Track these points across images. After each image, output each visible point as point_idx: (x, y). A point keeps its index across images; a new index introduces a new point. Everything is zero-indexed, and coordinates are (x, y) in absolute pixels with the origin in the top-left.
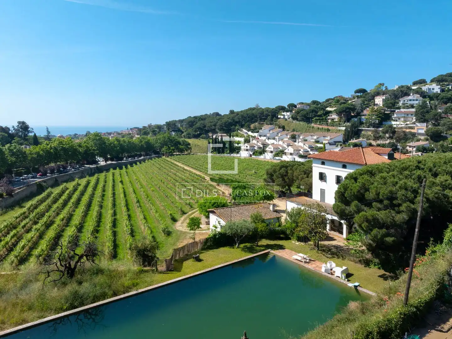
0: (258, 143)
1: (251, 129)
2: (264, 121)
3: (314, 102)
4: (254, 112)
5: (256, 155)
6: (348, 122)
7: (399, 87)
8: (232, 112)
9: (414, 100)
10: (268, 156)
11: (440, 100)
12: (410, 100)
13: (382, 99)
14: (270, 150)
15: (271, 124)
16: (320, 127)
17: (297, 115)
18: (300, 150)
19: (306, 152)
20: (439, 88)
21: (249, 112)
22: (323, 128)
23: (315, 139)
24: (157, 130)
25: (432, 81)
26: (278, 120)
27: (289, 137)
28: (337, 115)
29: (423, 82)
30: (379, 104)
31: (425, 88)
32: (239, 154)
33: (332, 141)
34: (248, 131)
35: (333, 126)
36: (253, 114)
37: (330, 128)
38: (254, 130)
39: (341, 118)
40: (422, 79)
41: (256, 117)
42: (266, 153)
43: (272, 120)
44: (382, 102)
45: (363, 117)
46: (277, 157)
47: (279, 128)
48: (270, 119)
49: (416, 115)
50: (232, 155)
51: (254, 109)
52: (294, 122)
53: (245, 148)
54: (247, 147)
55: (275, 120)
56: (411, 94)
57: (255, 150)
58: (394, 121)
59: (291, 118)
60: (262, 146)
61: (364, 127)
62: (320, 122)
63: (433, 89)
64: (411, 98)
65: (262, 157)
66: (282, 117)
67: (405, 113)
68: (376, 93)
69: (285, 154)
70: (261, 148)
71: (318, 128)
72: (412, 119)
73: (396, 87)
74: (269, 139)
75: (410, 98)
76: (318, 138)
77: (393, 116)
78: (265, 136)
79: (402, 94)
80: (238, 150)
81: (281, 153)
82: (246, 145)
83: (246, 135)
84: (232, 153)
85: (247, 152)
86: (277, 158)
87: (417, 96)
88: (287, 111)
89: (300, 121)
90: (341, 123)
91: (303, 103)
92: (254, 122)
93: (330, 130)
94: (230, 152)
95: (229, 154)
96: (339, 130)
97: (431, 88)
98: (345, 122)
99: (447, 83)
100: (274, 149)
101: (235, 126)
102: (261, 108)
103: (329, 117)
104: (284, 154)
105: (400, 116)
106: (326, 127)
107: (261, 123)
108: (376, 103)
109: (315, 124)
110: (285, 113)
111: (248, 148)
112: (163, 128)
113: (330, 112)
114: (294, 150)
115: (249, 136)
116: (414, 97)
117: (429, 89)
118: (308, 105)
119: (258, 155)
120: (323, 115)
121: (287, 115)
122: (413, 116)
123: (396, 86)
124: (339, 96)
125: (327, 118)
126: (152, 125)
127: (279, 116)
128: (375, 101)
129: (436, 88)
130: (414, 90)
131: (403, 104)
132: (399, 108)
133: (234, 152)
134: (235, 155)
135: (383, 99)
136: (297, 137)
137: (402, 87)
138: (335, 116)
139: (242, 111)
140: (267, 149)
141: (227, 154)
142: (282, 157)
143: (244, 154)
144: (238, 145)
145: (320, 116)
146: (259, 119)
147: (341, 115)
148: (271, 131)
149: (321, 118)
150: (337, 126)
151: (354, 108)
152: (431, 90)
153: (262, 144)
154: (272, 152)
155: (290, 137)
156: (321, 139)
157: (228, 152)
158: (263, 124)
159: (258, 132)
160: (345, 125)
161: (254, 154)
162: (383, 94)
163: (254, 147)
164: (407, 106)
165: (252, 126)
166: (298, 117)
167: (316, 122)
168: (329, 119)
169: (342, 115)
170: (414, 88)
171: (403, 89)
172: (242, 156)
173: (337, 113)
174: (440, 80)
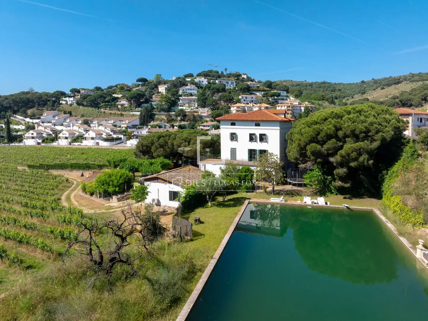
0: (46, 129)
1: (28, 115)
2: (43, 107)
3: (98, 89)
4: (28, 96)
5: (46, 143)
6: (139, 107)
7: (177, 78)
9: (191, 90)
10: (63, 143)
11: (212, 90)
12: (189, 89)
14: (64, 136)
15: (53, 110)
16: (112, 112)
17: (84, 100)
19: (109, 135)
20: (207, 81)
21: (22, 96)
22: (115, 113)
23: (112, 124)
25: (199, 75)
26: (61, 106)
27: (80, 122)
28: (127, 101)
29: (191, 75)
30: (162, 92)
31: (197, 80)
32: (22, 143)
33: (130, 125)
34: (26, 117)
35: (125, 111)
36: (28, 100)
37: (123, 113)
38: (32, 116)
39: (131, 104)
41: (33, 101)
42: (59, 140)
43: (53, 106)
44: (164, 90)
45: (153, 103)
46: (75, 142)
47: (65, 113)
48: (51, 104)
49: (198, 102)
50: (11, 144)
51: (27, 93)
52: (81, 107)
53: (30, 135)
54: (32, 134)
55: (57, 105)
56: (189, 85)
57: (43, 137)
58: (181, 106)
59: (75, 104)
60: (51, 133)
61: (156, 112)
62: (110, 108)
63: (203, 82)
64: (189, 88)
65: (55, 144)
66: (64, 102)
67: (188, 100)
68: (158, 83)
69: (85, 139)
70: (50, 135)
71: (111, 113)
72: (195, 105)
73: (174, 78)
74: (55, 125)
75: (187, 87)
76: (114, 122)
77: (179, 102)
78: (49, 122)
79: (180, 85)
80: (20, 139)
81: (80, 138)
82: (31, 132)
83: (23, 122)
84: (12, 142)
85: (34, 140)
86: (76, 144)
87: (193, 86)
88: (70, 97)
89: (87, 106)
90: (132, 108)
91: (85, 89)
92: (31, 108)
93: (123, 115)
94: (9, 141)
95: (7, 143)
96: (133, 115)
98: (136, 107)
99: (210, 78)
100: (69, 134)
101: (6, 112)
102: (37, 92)
103: (117, 103)
104: (83, 139)
105: (184, 102)
106: (119, 113)
107: (40, 108)
108: (159, 91)
109: (105, 110)
110: (67, 99)
111: (35, 135)
113: (117, 98)
114: (96, 134)
115: (28, 122)
117: (200, 81)
118: (92, 90)
119: (49, 143)
120: (111, 101)
121: (70, 100)
122: (195, 102)
124: (122, 84)
125: (116, 104)
127: (61, 102)
128: (158, 90)
129: (204, 81)
130: (189, 81)
131: (184, 93)
132: (181, 96)
133: (14, 142)
134: (17, 144)
135: (165, 88)
136: (89, 122)
137: (179, 78)
138: (124, 102)
139: (12, 95)
140: (61, 135)
141: (4, 144)
142: (82, 143)
143: (29, 142)
144: (17, 133)
145: (108, 102)
146: (37, 104)
147: (131, 101)
148: (57, 117)
149: (110, 104)
150: (129, 111)
151: (144, 94)
153: (52, 131)
154: (66, 138)
155: (82, 123)
156: (118, 123)
157: (6, 141)
158: (43, 110)
159: (39, 118)
160: (136, 110)
161: (43, 141)
162: (165, 84)
163: (42, 134)
164: (187, 94)
165: (29, 112)
166: (83, 103)
167: (105, 108)
168: (118, 105)
169: (132, 101)
170: (187, 80)
171: (180, 80)
172: (26, 144)
173: (127, 99)
174: (206, 75)
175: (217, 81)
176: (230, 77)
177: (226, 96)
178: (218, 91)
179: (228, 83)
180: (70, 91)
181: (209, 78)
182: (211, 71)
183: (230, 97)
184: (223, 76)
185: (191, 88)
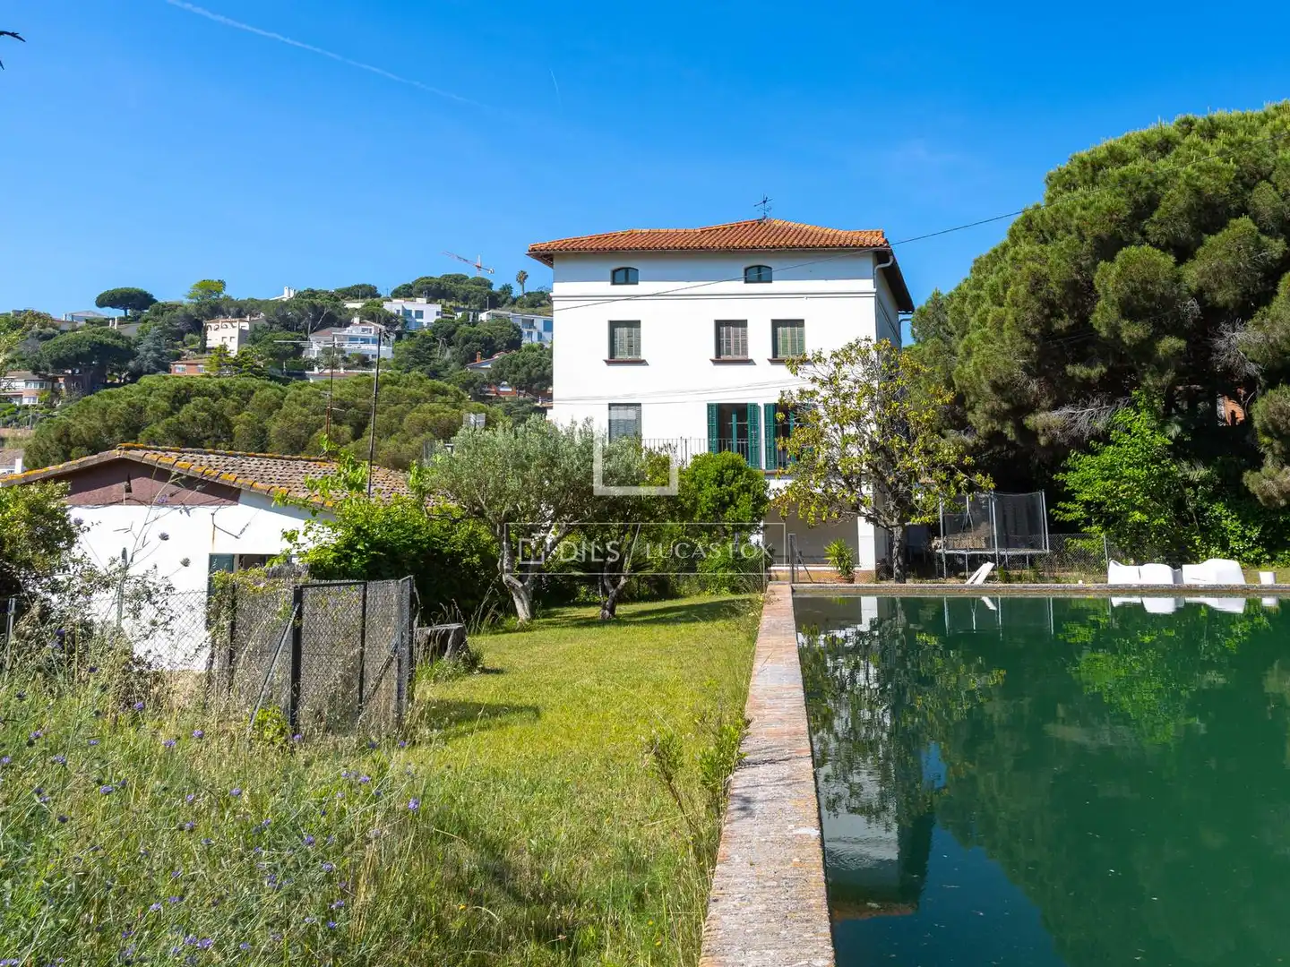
7: (299, 295)
9: (366, 341)
11: (462, 345)
12: (353, 339)
13: (236, 331)
20: (437, 314)
25: (406, 292)
28: (36, 377)
29: (368, 292)
30: (221, 348)
31: (394, 306)
39: (56, 392)
40: (364, 286)
44: (236, 340)
56: (356, 320)
63: (420, 314)
64: (354, 333)
68: (205, 309)
73: (287, 295)
75: (350, 331)
79: (314, 321)
87: (374, 328)
97: (410, 311)
99: (453, 302)
108: (209, 344)
116: (364, 330)
117: (407, 313)
123: (286, 291)
128: (206, 339)
129: (428, 314)
130: (356, 310)
131: (328, 352)
132: (314, 364)
135: (241, 331)
137: (313, 294)
138: (17, 385)
147: (55, 380)
151: (128, 348)
152: (413, 314)
162: (239, 314)
164: (345, 359)
169: (61, 380)
170: (350, 305)
171: (318, 302)
173: (36, 370)
174: (435, 291)
175: (483, 316)
176: (541, 305)
177: (524, 364)
178: (489, 348)
179: (531, 324)
181: (448, 304)
182: (459, 279)
183: (541, 368)
184: (510, 300)
185: (367, 335)
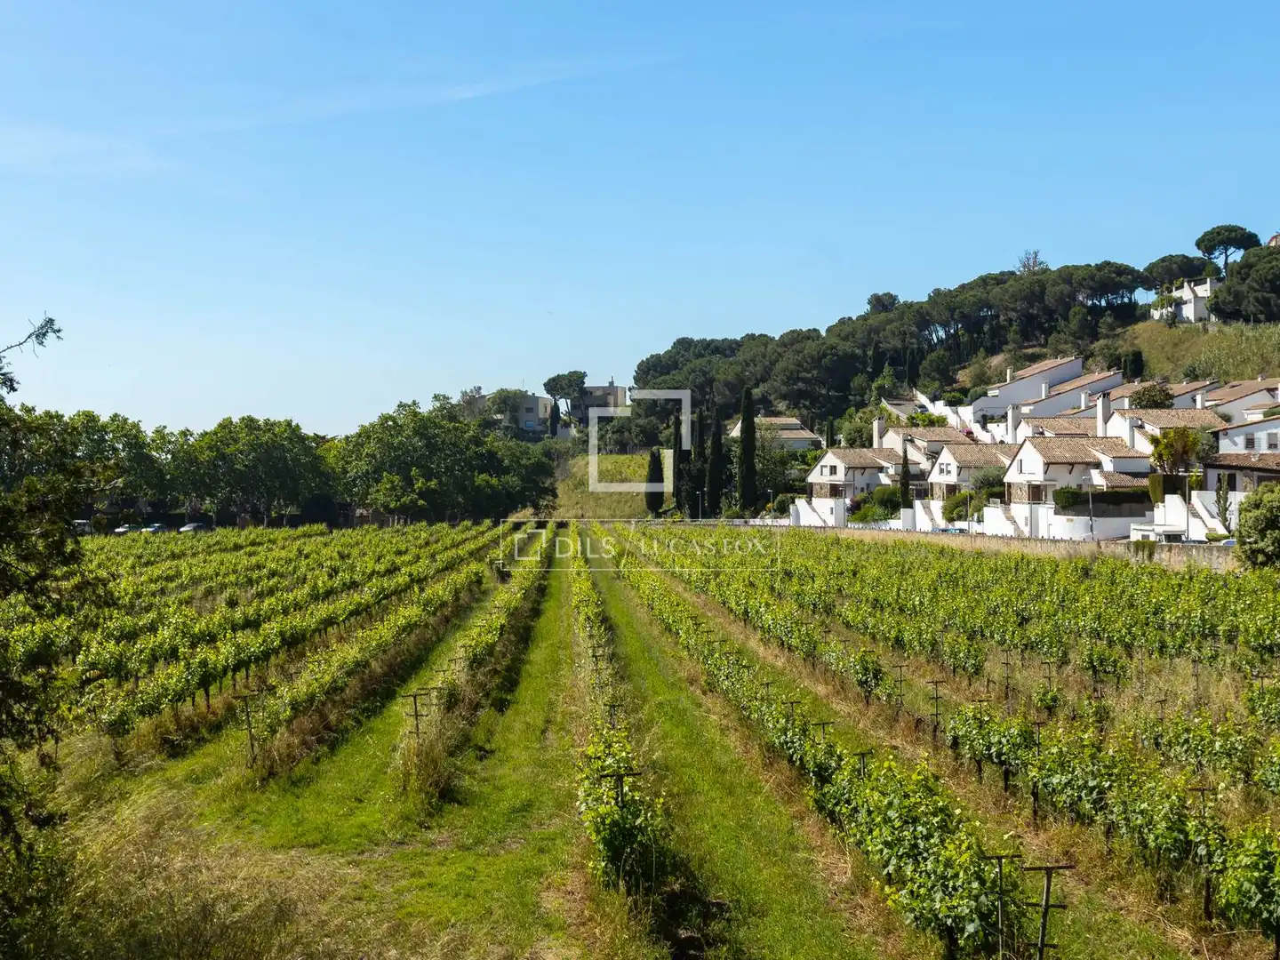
0: (910, 448)
5: (863, 519)
8: (882, 303)
10: (924, 519)
18: (1098, 465)
24: (500, 421)
32: (788, 514)
42: (918, 503)
46: (958, 518)
50: (752, 522)
51: (1000, 279)
53: (825, 478)
54: (833, 470)
57: (874, 486)
59: (1210, 315)
69: (1008, 494)
81: (987, 490)
82: (830, 459)
84: (755, 514)
85: (835, 503)
86: (959, 525)
88: (1197, 278)
94: (744, 507)
100: (963, 469)
101: (874, 375)
104: (1002, 493)
107: (1026, 351)
110: (1184, 292)
111: (841, 477)
112: (530, 410)
114: (1048, 465)
119: (874, 518)
121: (1194, 297)
126: (483, 392)
134: (768, 521)
141: (730, 519)
142: (980, 520)
143: (813, 515)
146: (1017, 328)
154: (952, 492)
157: (737, 505)
158: (1034, 356)
159: (980, 399)
161: (856, 510)
163: (881, 469)
165: (964, 377)
172: (802, 524)
180: (1199, 244)
